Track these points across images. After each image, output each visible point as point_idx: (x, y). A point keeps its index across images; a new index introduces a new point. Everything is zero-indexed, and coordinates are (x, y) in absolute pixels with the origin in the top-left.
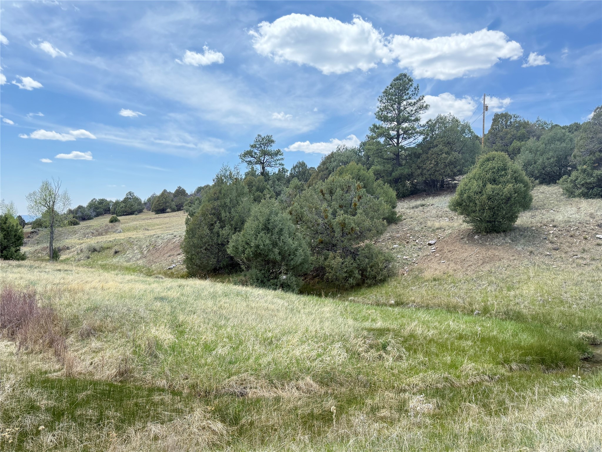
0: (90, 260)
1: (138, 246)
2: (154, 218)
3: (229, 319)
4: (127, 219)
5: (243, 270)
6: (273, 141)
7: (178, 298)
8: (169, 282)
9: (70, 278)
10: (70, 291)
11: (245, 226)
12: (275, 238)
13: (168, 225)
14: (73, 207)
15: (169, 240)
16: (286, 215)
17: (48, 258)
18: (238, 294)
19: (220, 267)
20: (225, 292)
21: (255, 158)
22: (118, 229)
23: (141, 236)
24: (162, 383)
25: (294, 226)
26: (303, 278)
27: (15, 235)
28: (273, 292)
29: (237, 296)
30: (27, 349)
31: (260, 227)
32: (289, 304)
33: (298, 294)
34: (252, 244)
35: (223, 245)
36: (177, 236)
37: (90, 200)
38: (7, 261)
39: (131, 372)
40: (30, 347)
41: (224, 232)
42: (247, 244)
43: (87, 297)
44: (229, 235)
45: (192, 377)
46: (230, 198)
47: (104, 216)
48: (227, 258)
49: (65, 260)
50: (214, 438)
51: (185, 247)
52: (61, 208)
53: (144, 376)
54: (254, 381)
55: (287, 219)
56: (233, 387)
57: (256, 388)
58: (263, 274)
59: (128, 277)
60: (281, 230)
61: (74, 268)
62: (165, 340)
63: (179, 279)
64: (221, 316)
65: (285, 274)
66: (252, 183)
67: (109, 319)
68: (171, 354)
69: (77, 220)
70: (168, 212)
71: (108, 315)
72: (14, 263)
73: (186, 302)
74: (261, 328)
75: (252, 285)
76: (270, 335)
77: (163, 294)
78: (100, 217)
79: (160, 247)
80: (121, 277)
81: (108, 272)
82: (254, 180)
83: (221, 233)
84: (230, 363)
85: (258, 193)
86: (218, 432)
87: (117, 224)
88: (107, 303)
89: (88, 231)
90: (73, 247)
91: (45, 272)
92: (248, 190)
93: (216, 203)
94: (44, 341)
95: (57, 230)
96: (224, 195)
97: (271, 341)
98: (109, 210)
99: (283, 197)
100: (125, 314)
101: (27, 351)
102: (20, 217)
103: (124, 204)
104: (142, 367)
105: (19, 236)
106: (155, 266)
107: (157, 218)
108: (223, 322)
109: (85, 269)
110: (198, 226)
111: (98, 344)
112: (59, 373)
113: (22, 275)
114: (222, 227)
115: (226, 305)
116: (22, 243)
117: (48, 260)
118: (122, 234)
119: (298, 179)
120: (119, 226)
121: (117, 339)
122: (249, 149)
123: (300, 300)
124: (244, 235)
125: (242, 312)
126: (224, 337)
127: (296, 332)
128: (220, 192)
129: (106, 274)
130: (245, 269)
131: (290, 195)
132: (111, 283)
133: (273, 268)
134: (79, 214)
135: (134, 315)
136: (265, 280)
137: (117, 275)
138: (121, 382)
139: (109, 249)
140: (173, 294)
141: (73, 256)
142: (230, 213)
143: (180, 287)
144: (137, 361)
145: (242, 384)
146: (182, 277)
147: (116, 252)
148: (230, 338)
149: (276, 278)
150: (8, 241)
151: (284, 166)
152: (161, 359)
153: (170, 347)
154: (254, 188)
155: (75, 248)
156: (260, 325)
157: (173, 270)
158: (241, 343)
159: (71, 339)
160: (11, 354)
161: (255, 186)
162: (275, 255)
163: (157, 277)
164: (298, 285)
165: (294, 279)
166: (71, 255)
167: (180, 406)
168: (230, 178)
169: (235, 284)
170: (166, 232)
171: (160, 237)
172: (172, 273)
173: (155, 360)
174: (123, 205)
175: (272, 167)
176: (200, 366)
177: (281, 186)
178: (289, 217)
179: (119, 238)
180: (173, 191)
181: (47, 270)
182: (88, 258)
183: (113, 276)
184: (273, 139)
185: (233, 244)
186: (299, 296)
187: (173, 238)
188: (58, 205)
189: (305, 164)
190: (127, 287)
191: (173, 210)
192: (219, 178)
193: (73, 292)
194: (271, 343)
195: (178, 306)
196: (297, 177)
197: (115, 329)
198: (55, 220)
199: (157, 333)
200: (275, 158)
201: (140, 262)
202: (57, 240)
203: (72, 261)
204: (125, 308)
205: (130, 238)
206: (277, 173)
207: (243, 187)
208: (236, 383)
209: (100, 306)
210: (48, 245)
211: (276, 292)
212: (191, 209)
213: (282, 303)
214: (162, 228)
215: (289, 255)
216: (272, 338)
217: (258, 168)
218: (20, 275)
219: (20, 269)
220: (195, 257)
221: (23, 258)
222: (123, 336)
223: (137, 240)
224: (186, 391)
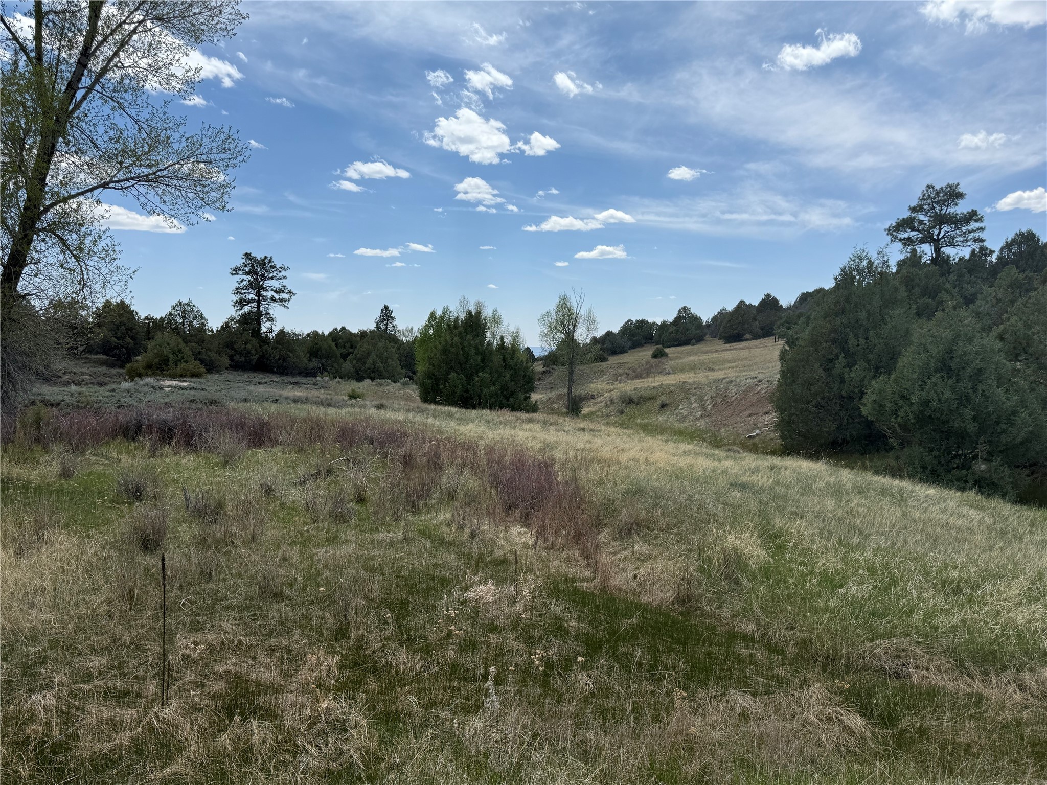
0: (624, 416)
1: (696, 397)
2: (723, 350)
3: (869, 535)
4: (678, 353)
5: (892, 448)
6: (960, 195)
7: (771, 489)
8: (750, 460)
9: (598, 442)
10: (599, 462)
11: (900, 364)
12: (965, 388)
13: (746, 362)
14: (599, 333)
15: (750, 388)
16: (990, 341)
17: (565, 410)
18: (884, 491)
19: (844, 440)
20: (857, 486)
21: (918, 231)
22: (665, 369)
23: (703, 380)
24: (750, 627)
25: (1008, 363)
26: (1027, 472)
27: (525, 376)
28: (959, 494)
29: (883, 495)
30: (545, 541)
31: (932, 365)
32: (995, 520)
33: (1016, 502)
34: (914, 399)
35: (851, 399)
36: (763, 382)
37: (624, 323)
38: (514, 413)
39: (697, 601)
40: (550, 539)
41: (853, 375)
42: (903, 397)
43: (625, 473)
44: (863, 381)
45: (801, 626)
46: (868, 311)
47: (644, 348)
48: (859, 423)
49: (588, 414)
50: (850, 741)
51: (778, 400)
52: (582, 336)
53: (718, 611)
54: (923, 657)
55: (992, 350)
56: (880, 659)
57: (928, 669)
58: (935, 457)
59: (684, 447)
60: (980, 371)
61: (603, 427)
62: (752, 556)
63: (769, 457)
64: (852, 527)
65: (985, 460)
66: (913, 280)
67: (660, 511)
68: (763, 582)
69: (605, 354)
70: (747, 340)
71: (657, 505)
72: (524, 415)
73: (786, 496)
74: (936, 559)
75: (911, 477)
76: (955, 574)
77: (745, 479)
78: (638, 349)
79: (733, 399)
80: (673, 445)
81: (653, 436)
82: (918, 274)
83: (846, 376)
84: (874, 614)
85: (926, 300)
86: (856, 731)
87: (663, 360)
88: (656, 484)
89: (621, 370)
90: (600, 394)
91: (564, 431)
92: (906, 294)
93: (838, 321)
94: (568, 534)
95: (579, 369)
96: (856, 306)
97: (958, 587)
98: (652, 338)
99: (981, 305)
100: (683, 505)
101: (546, 545)
102: (528, 349)
103: (675, 328)
104: (714, 596)
105: (529, 376)
106: (725, 431)
107: (727, 350)
108: (856, 540)
109: (617, 430)
110: (802, 364)
111: (644, 548)
112: (591, 584)
113: (535, 434)
114: (850, 366)
115: (860, 510)
116: (533, 388)
117: (566, 414)
118: (672, 377)
119: (1017, 267)
120: (670, 364)
121: (673, 544)
122: (906, 214)
123: (1020, 516)
124: (896, 381)
125: (894, 525)
126: (859, 567)
127: (1013, 578)
128: (848, 300)
129: (649, 439)
130: (897, 447)
131: (999, 301)
132: (658, 454)
133: (958, 447)
134: (608, 345)
135: (698, 509)
136: (940, 470)
137: (666, 441)
138: (681, 613)
139: (652, 401)
140: (763, 480)
141: (599, 410)
142: (867, 339)
143: (772, 469)
144: (706, 584)
145: (899, 657)
146: (774, 453)
147: (663, 406)
148: (872, 570)
149: (966, 466)
150: (516, 384)
151: (985, 244)
152: (746, 587)
153: (760, 569)
154: (917, 290)
155: (602, 397)
156: (932, 554)
157: (757, 440)
158: (894, 582)
159: (604, 536)
160: (526, 546)
161: (919, 286)
162: (965, 420)
163: (729, 450)
164: (1015, 485)
165: (1007, 471)
166: (597, 407)
167: (782, 671)
168: (869, 272)
169: (877, 472)
170: (744, 374)
171: (734, 383)
172: (754, 444)
173: (735, 587)
174: (672, 329)
175: (958, 248)
176: (816, 611)
177: (977, 284)
178: (998, 345)
179: (667, 382)
180: (756, 303)
181: (566, 428)
182: (622, 413)
183: (660, 442)
184: (960, 190)
185: (874, 397)
186: (1017, 507)
187: (756, 385)
188: (580, 330)
189: (1033, 235)
190: (684, 462)
191: (756, 337)
192: (846, 274)
193: (606, 463)
194: (958, 591)
195: (771, 501)
196: (1015, 263)
197: (668, 528)
198: (575, 354)
199: (737, 542)
200: (964, 229)
201: (701, 424)
202: (579, 384)
203: (598, 416)
204: (684, 496)
205: (684, 383)
206: (967, 257)
207: (896, 289)
208: (886, 653)
209: (646, 488)
210: (566, 391)
211: (965, 494)
212: (791, 332)
213: (978, 517)
214: (737, 367)
215: (997, 423)
216: (959, 582)
217: (927, 251)
218: (531, 433)
219: (531, 424)
220: (796, 419)
221: (534, 409)
222: (681, 538)
223: (696, 386)
224: (791, 649)
